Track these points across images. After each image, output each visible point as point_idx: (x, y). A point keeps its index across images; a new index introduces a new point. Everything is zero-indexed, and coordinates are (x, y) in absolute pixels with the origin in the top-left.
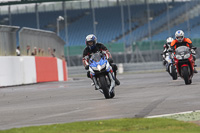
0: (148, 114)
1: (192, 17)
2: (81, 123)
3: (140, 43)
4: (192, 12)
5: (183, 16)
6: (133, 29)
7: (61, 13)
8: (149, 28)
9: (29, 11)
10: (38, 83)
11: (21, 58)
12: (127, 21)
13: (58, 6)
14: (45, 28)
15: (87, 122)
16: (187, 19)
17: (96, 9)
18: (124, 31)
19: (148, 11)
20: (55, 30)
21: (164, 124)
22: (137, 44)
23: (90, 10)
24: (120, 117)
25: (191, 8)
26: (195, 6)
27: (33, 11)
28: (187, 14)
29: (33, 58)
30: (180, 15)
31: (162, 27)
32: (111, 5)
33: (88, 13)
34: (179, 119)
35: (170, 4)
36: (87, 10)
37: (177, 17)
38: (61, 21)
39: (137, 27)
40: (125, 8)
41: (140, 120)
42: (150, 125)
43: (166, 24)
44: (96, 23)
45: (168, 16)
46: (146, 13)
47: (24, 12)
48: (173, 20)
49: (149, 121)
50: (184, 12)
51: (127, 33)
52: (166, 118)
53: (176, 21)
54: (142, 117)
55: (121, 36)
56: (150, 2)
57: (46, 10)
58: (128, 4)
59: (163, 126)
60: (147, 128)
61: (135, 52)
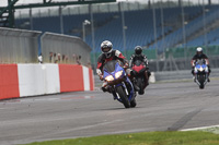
0: (182, 127)
2: (108, 136)
3: (174, 50)
6: (166, 34)
7: (87, 16)
8: (184, 32)
9: (52, 14)
10: (62, 93)
11: (44, 66)
12: (159, 26)
13: (83, 9)
14: (70, 33)
15: (115, 136)
17: (125, 12)
18: (156, 36)
19: (183, 14)
20: (81, 36)
21: (200, 137)
22: (170, 50)
23: (119, 13)
24: (152, 130)
27: (57, 14)
29: (57, 65)
31: (197, 32)
32: (142, 8)
33: (117, 17)
36: (116, 13)
37: (213, 22)
38: (88, 25)
39: (170, 32)
40: (158, 11)
41: (173, 133)
42: (184, 139)
43: (202, 29)
44: (125, 28)
45: (205, 20)
46: (180, 17)
47: (47, 15)
48: (210, 24)
49: (183, 134)
51: (160, 38)
52: (201, 132)
53: (213, 25)
54: (176, 130)
55: (153, 42)
56: (184, 5)
57: (72, 13)
58: (161, 7)
59: (198, 140)
60: (181, 142)
61: (169, 59)
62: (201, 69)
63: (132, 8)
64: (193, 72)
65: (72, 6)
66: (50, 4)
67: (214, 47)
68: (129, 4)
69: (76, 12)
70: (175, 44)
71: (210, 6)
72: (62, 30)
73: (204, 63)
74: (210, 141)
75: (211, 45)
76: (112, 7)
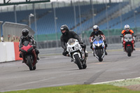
0: (93, 82)
1: (124, 13)
2: (46, 88)
3: (88, 32)
4: (123, 10)
5: (118, 13)
6: (82, 22)
7: (32, 11)
8: (94, 21)
9: (9, 10)
10: (16, 61)
11: (5, 44)
12: (78, 17)
13: (29, 6)
14: (21, 22)
15: (51, 88)
16: (120, 15)
17: (56, 9)
18: (76, 24)
19: (93, 9)
20: (28, 24)
21: (105, 88)
22: (85, 33)
23: (52, 9)
24: (74, 84)
25: (123, 7)
26: (126, 5)
27: (13, 10)
28: (120, 11)
29: (13, 43)
30: (115, 12)
31: (102, 20)
32: (66, 5)
33: (51, 11)
34: (115, 85)
35: (108, 4)
36: (50, 9)
37: (113, 14)
38: (32, 17)
39: (85, 20)
40: (77, 7)
41: (88, 86)
42: (95, 89)
43: (105, 18)
44: (56, 18)
45: (107, 13)
46: (91, 11)
47: (6, 11)
48: (110, 15)
49: (94, 86)
50: (118, 10)
51: (78, 25)
52: (105, 85)
53: (113, 16)
54: (89, 83)
55: (74, 27)
56: (94, 3)
57: (22, 9)
58: (79, 5)
59: (104, 90)
60: (93, 91)
61: (84, 38)
62: (98, 45)
63: (60, 6)
64: (91, 47)
65: (22, 5)
66: (8, 4)
67: (113, 30)
68: (58, 3)
69: (25, 9)
70: (88, 29)
71: (110, 4)
72: (16, 20)
73: (101, 39)
74: (111, 91)
75: (111, 29)
76: (48, 5)
